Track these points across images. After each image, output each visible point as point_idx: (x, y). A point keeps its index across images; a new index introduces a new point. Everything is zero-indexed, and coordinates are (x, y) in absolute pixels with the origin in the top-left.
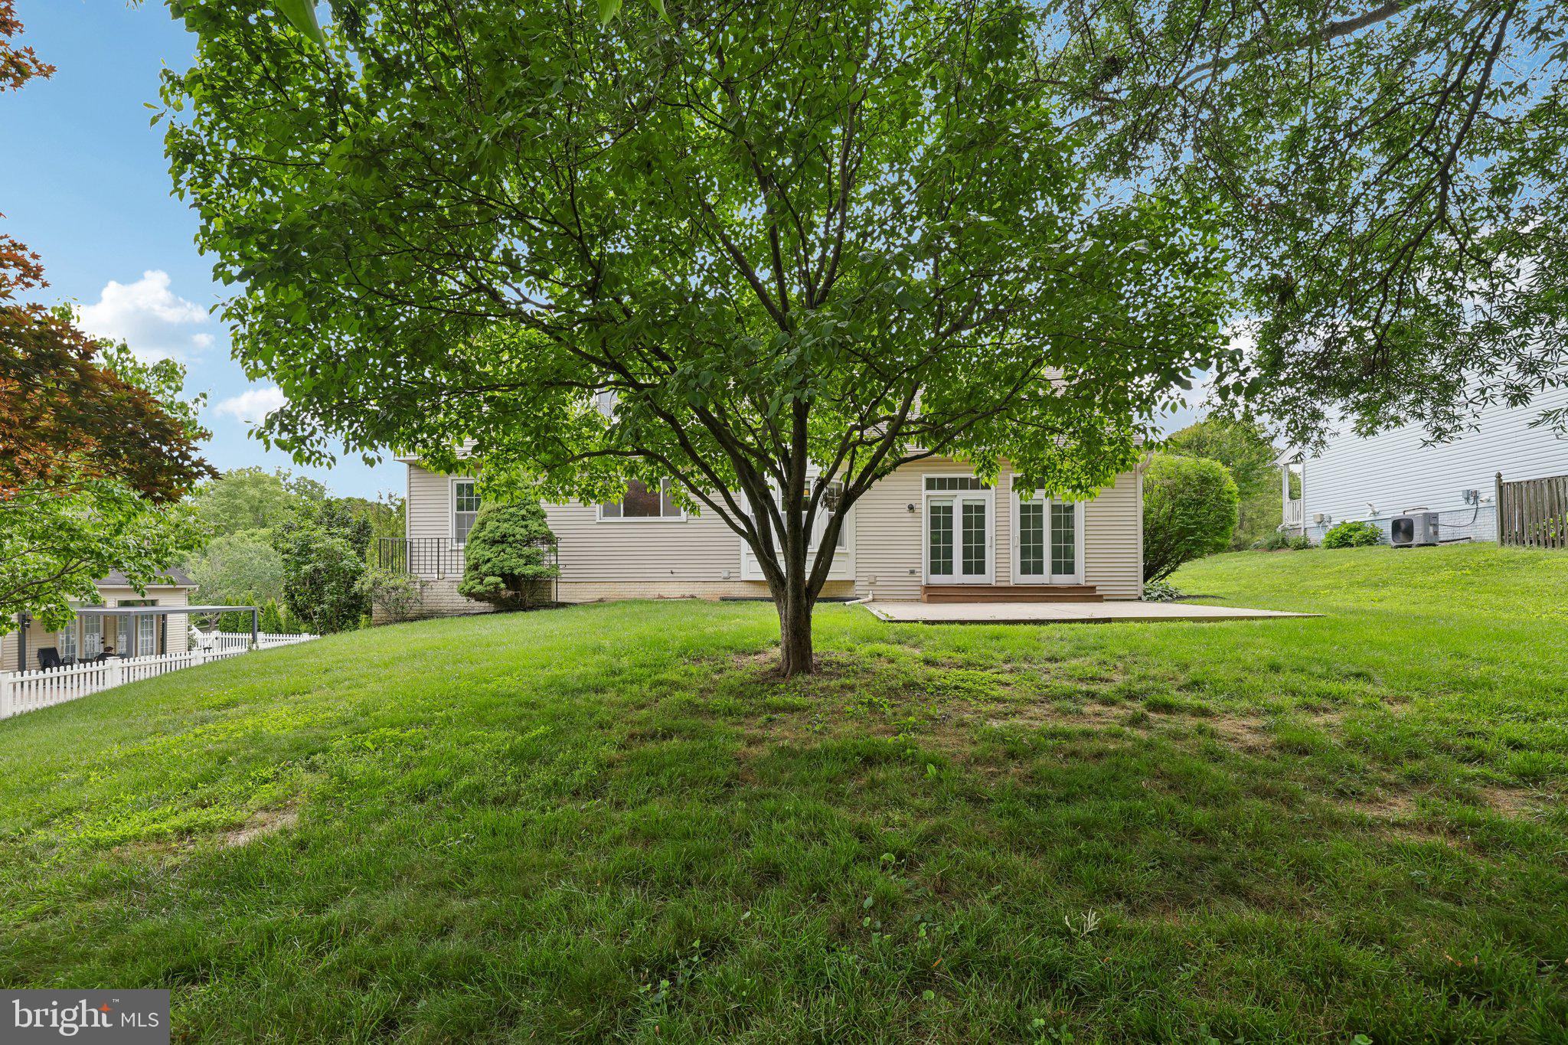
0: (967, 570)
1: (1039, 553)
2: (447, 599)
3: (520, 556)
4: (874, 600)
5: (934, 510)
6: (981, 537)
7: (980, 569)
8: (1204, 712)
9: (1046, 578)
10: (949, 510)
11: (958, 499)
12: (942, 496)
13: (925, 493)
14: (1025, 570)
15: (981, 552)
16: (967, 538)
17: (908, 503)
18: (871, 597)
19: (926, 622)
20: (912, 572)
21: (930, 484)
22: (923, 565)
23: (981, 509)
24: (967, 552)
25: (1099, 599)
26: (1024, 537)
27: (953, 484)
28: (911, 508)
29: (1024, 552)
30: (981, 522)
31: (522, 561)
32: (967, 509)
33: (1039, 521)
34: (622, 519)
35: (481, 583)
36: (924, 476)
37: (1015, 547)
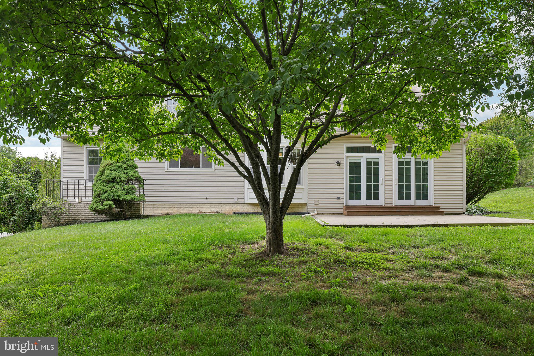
0: (369, 197)
1: (408, 188)
2: (83, 213)
3: (123, 190)
4: (317, 214)
5: (351, 164)
6: (377, 179)
7: (376, 197)
8: (499, 276)
9: (413, 202)
10: (359, 164)
11: (364, 158)
12: (355, 157)
13: (346, 155)
14: (401, 197)
15: (376, 188)
16: (369, 180)
17: (337, 160)
18: (316, 212)
19: (346, 226)
20: (339, 198)
21: (349, 150)
22: (345, 195)
23: (377, 164)
24: (369, 188)
25: (442, 213)
26: (400, 179)
27: (361, 150)
28: (338, 163)
29: (401, 188)
30: (376, 171)
31: (124, 192)
32: (369, 164)
33: (408, 170)
34: (179, 169)
35: (102, 204)
36: (345, 146)
37: (395, 185)
